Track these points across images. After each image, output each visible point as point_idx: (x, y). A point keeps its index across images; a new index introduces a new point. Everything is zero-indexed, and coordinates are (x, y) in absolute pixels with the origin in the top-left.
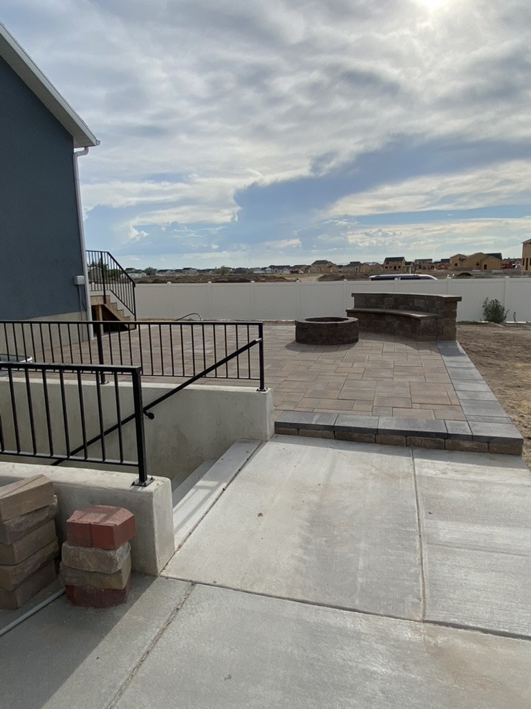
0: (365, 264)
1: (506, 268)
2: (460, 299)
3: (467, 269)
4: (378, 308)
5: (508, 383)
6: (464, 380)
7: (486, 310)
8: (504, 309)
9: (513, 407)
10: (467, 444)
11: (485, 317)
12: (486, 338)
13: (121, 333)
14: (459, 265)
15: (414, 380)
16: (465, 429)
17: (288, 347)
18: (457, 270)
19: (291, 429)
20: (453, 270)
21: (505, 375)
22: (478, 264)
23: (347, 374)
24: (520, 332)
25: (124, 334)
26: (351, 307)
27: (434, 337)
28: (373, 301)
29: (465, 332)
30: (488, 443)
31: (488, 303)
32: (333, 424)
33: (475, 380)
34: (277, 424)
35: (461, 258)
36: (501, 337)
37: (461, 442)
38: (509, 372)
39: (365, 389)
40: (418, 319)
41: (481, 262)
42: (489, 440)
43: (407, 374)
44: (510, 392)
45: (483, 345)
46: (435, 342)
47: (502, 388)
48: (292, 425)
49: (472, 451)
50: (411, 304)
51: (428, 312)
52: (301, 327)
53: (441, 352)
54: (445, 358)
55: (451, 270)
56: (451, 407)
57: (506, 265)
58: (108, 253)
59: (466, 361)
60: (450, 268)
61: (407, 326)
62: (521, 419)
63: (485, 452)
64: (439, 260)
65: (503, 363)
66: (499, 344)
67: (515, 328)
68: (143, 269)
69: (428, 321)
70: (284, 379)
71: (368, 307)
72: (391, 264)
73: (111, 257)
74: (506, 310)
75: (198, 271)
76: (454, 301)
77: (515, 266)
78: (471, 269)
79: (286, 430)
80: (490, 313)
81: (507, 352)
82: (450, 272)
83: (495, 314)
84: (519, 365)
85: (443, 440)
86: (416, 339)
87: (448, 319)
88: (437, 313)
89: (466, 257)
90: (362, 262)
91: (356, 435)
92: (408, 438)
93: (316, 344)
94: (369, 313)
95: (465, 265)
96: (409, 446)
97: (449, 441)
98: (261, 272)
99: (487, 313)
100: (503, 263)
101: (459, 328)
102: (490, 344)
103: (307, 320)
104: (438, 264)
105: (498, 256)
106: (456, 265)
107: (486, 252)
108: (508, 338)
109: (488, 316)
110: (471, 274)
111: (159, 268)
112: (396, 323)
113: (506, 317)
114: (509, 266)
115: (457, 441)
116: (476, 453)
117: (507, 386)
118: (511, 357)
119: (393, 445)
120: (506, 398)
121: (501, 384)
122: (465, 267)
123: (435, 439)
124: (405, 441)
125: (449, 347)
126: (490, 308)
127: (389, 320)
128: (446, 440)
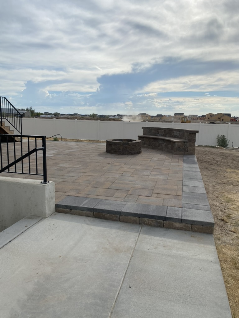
1: (233, 121)
3: (214, 121)
4: (155, 135)
5: (219, 181)
6: (190, 179)
7: (218, 140)
8: (227, 140)
9: (217, 197)
10: (178, 225)
11: (218, 144)
12: (215, 154)
14: (210, 118)
15: (161, 178)
16: (178, 214)
18: (209, 121)
19: (66, 209)
20: (207, 121)
21: (219, 176)
22: (219, 119)
23: (123, 172)
24: (233, 152)
26: (141, 134)
27: (183, 153)
28: (153, 131)
29: (205, 151)
30: (192, 224)
31: (219, 137)
32: (93, 207)
33: (197, 179)
34: (57, 206)
35: (211, 115)
36: (223, 154)
37: (174, 223)
38: (222, 175)
39: (129, 182)
40: (174, 142)
41: (221, 117)
43: (159, 173)
44: (219, 187)
45: (212, 158)
46: (183, 155)
47: (214, 184)
48: (67, 207)
49: (181, 230)
50: (172, 134)
51: (181, 138)
52: (109, 144)
53: (184, 161)
54: (185, 165)
55: (206, 121)
56: (176, 196)
57: (233, 120)
58: (5, 98)
59: (196, 166)
60: (206, 120)
61: (169, 146)
62: (220, 205)
63: (190, 231)
64: (201, 115)
65: (220, 168)
66: (221, 158)
67: (232, 150)
68: (53, 113)
69: (179, 144)
70: (83, 174)
71: (150, 135)
73: (7, 100)
74: (228, 140)
75: (81, 115)
77: (237, 120)
78: (216, 121)
80: (220, 142)
81: (224, 162)
83: (223, 142)
84: (229, 170)
85: (162, 221)
86: (172, 153)
87: (191, 143)
88: (185, 139)
89: (213, 114)
90: (163, 115)
91: (107, 215)
92: (140, 218)
93: (116, 154)
94: (150, 138)
96: (141, 224)
97: (166, 222)
98: (113, 117)
99: (219, 142)
100: (231, 119)
101: (196, 148)
102: (216, 158)
103: (113, 140)
104: (200, 118)
105: (229, 115)
106: (209, 118)
107: (223, 113)
108: (227, 155)
109: (219, 143)
110: (215, 123)
111: (61, 113)
112: (164, 144)
113: (228, 144)
114: (234, 120)
115: (171, 222)
116: (183, 231)
117: (218, 183)
118: (225, 166)
119: (131, 223)
120: (215, 191)
121: (215, 182)
122: (213, 119)
123: (157, 220)
124: (138, 221)
125: (190, 158)
126: (220, 139)
127: (160, 142)
128: (165, 221)
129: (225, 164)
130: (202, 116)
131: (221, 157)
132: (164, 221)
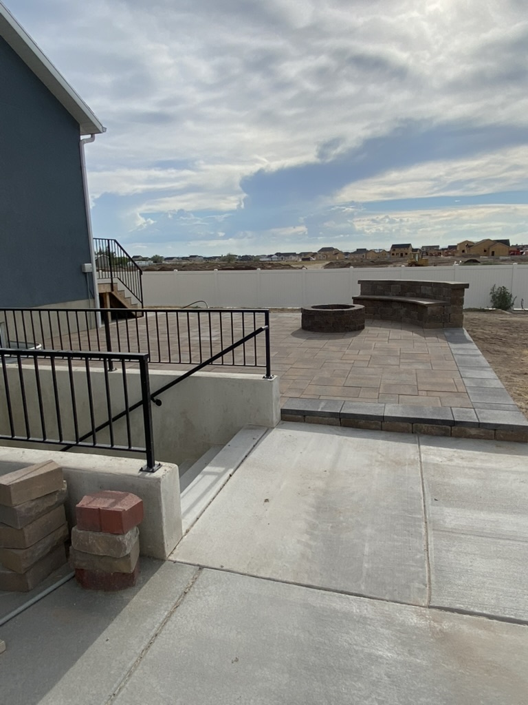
0: (371, 250)
1: (513, 254)
2: (467, 286)
3: (474, 256)
4: (384, 295)
5: (515, 371)
6: (471, 368)
7: (494, 297)
8: (511, 296)
9: (520, 395)
10: (473, 432)
11: (493, 304)
12: (493, 325)
13: (128, 320)
14: (466, 252)
15: (420, 368)
16: (471, 417)
17: (294, 334)
18: (464, 257)
19: (297, 416)
20: (460, 257)
21: (512, 362)
22: (485, 251)
23: (353, 362)
24: (527, 319)
25: (131, 321)
26: (358, 294)
27: (441, 324)
28: (379, 288)
29: (472, 320)
30: (495, 430)
31: (495, 290)
32: (338, 412)
33: (482, 368)
34: (283, 412)
35: (468, 245)
36: (509, 324)
37: (468, 429)
38: (516, 360)
39: (371, 376)
40: (424, 306)
41: (489, 249)
42: (496, 427)
43: (413, 361)
44: (517, 379)
45: (490, 332)
46: (441, 329)
47: (509, 375)
48: (298, 412)
49: (478, 438)
50: (418, 292)
51: (435, 299)
52: (306, 315)
53: (449, 340)
54: (453, 346)
55: (458, 257)
56: (458, 394)
57: (514, 251)
58: (115, 241)
59: (473, 348)
60: (457, 255)
61: (414, 313)
63: (492, 439)
64: (446, 246)
65: (510, 351)
66: (507, 331)
67: (523, 315)
68: (150, 257)
69: (435, 309)
70: (290, 366)
71: (374, 295)
72: (398, 251)
73: (118, 244)
74: (514, 296)
75: (205, 258)
76: (461, 288)
77: (523, 253)
78: (479, 256)
79: (292, 417)
80: (497, 300)
81: (515, 339)
82: (458, 259)
83: (502, 301)
84: (526, 352)
85: (449, 428)
86: (422, 326)
87: (455, 306)
88: (444, 300)
89: (473, 243)
90: (368, 249)
91: (362, 422)
92: (414, 425)
93: (322, 332)
94: (375, 300)
95: (473, 251)
96: (416, 433)
97: (455, 429)
98: (268, 259)
99: (494, 299)
100: (510, 249)
101: (466, 316)
102: (497, 331)
103: (313, 307)
104: (446, 251)
105: (506, 242)
106: (463, 251)
107: (493, 238)
108: (516, 325)
109: (495, 303)
110: (478, 260)
111: (166, 256)
112: (403, 310)
113: (513, 304)
114: (516, 253)
115: (462, 428)
116: (482, 441)
117: (514, 373)
118: (518, 344)
119: (399, 432)
120: (513, 385)
121: (508, 371)
122: (472, 254)
123: (441, 426)
124: (411, 428)
125: (456, 334)
126: (497, 295)
127: (395, 308)
128: (453, 428)
129: (518, 342)
130: (449, 246)
131: (506, 329)
132: (451, 426)
